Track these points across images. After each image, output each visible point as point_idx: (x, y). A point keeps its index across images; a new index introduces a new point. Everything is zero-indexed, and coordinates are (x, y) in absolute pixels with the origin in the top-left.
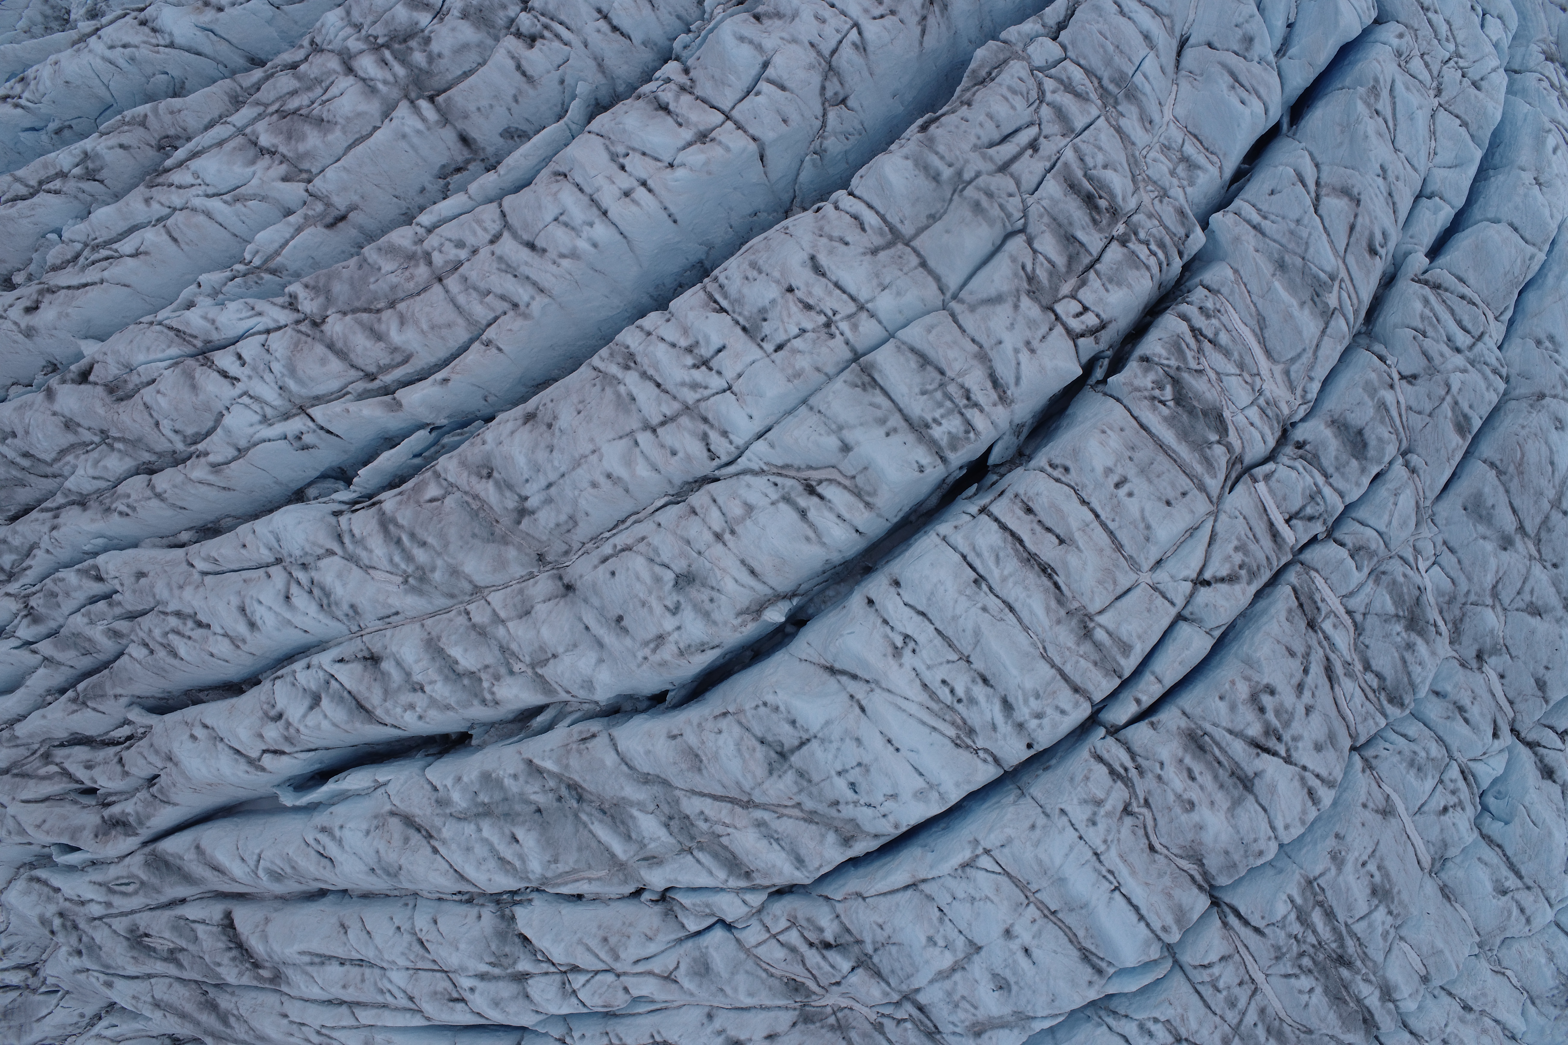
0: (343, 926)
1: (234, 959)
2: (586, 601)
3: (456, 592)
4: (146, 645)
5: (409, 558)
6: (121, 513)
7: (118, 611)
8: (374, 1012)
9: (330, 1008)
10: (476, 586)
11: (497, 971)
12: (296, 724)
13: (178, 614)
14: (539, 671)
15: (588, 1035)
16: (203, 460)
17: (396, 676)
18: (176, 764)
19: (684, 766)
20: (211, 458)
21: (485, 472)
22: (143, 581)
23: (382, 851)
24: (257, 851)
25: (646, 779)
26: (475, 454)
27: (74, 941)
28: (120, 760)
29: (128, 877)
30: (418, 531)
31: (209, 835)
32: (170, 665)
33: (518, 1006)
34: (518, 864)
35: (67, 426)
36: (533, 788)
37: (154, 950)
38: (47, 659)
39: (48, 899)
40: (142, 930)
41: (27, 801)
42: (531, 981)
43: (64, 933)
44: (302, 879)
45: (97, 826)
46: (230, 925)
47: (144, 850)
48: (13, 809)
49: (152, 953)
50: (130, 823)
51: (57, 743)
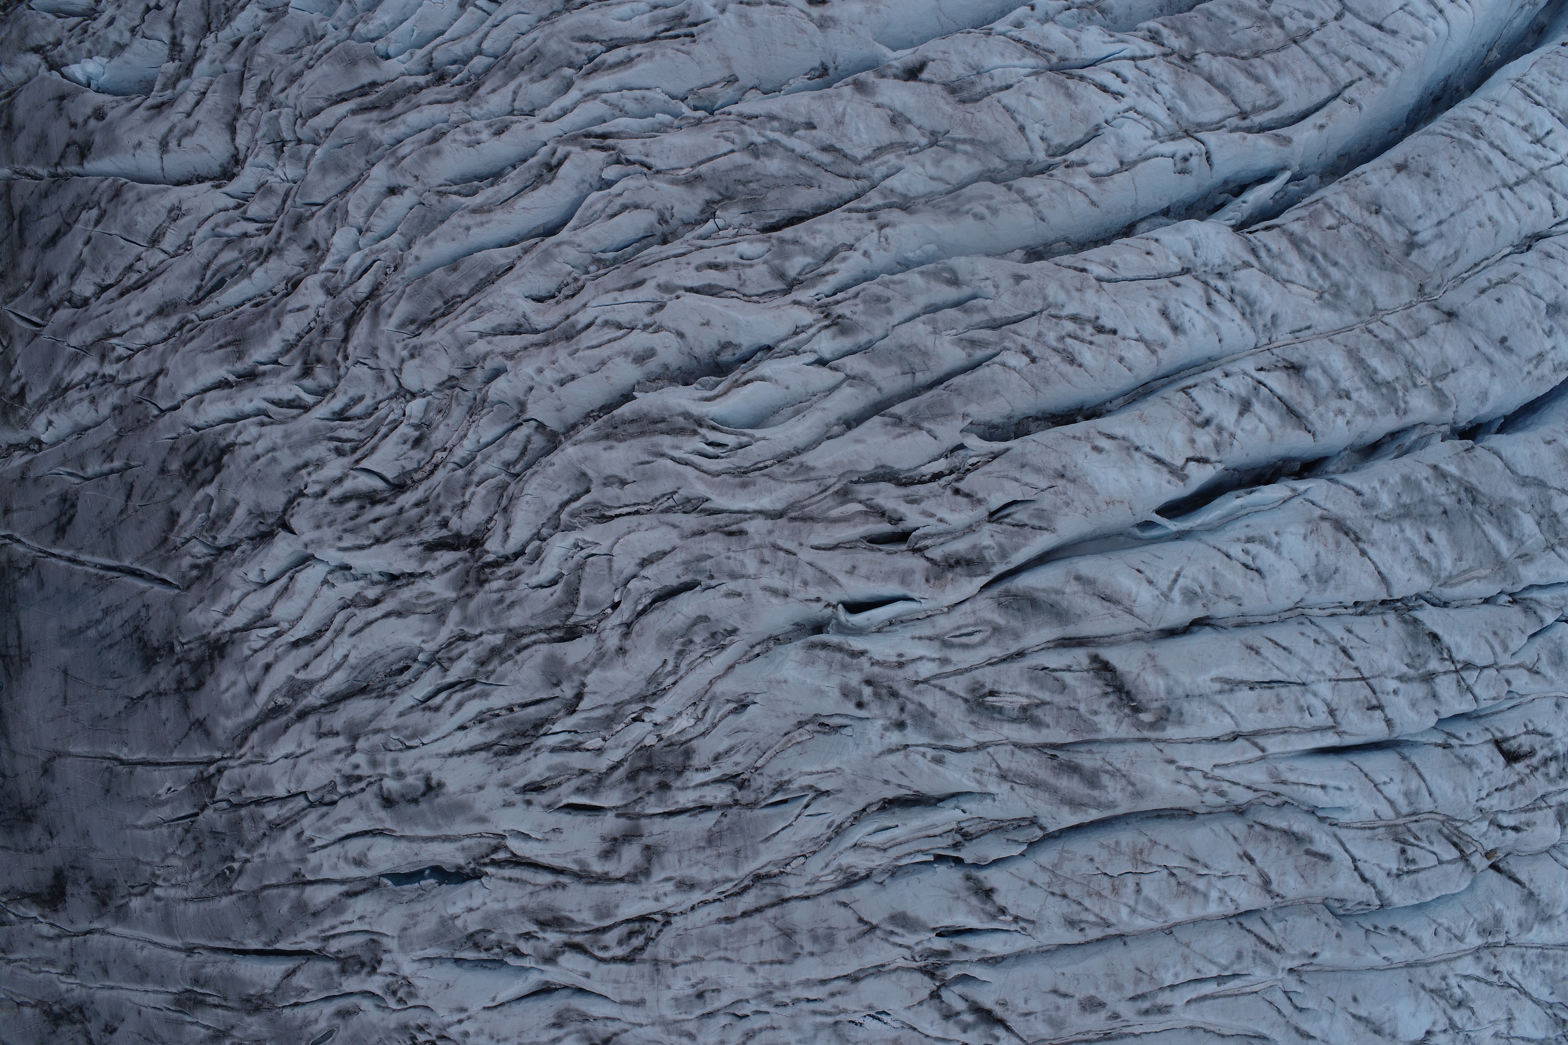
0: (1251, 648)
1: (1111, 705)
2: (1470, 325)
3: (1363, 310)
4: (1026, 352)
5: (1325, 275)
6: (976, 216)
7: (978, 318)
8: (1280, 737)
9: (1221, 745)
10: (1375, 308)
11: (1411, 672)
12: (1232, 429)
13: (1074, 318)
14: (1439, 384)
15: (1473, 732)
16: (1081, 169)
17: (1324, 384)
18: (1073, 481)
19: (1561, 466)
20: (1093, 168)
21: (1373, 208)
22: (1025, 283)
23: (1322, 553)
24: (1176, 569)
25: (1524, 482)
26: (1364, 192)
27: (893, 711)
28: (957, 492)
29: (975, 625)
30: (1329, 251)
31: (1087, 566)
32: (1060, 374)
33: (1428, 707)
34: (1433, 562)
35: (893, 121)
36: (1441, 491)
37: (1000, 710)
38: (854, 378)
39: (844, 667)
40: (989, 687)
41: (817, 548)
42: (1437, 680)
43: (878, 703)
44: (1215, 599)
45: (927, 570)
46: (1103, 668)
47: (987, 593)
48: (805, 555)
49: (996, 715)
50: (984, 558)
51: (855, 479)
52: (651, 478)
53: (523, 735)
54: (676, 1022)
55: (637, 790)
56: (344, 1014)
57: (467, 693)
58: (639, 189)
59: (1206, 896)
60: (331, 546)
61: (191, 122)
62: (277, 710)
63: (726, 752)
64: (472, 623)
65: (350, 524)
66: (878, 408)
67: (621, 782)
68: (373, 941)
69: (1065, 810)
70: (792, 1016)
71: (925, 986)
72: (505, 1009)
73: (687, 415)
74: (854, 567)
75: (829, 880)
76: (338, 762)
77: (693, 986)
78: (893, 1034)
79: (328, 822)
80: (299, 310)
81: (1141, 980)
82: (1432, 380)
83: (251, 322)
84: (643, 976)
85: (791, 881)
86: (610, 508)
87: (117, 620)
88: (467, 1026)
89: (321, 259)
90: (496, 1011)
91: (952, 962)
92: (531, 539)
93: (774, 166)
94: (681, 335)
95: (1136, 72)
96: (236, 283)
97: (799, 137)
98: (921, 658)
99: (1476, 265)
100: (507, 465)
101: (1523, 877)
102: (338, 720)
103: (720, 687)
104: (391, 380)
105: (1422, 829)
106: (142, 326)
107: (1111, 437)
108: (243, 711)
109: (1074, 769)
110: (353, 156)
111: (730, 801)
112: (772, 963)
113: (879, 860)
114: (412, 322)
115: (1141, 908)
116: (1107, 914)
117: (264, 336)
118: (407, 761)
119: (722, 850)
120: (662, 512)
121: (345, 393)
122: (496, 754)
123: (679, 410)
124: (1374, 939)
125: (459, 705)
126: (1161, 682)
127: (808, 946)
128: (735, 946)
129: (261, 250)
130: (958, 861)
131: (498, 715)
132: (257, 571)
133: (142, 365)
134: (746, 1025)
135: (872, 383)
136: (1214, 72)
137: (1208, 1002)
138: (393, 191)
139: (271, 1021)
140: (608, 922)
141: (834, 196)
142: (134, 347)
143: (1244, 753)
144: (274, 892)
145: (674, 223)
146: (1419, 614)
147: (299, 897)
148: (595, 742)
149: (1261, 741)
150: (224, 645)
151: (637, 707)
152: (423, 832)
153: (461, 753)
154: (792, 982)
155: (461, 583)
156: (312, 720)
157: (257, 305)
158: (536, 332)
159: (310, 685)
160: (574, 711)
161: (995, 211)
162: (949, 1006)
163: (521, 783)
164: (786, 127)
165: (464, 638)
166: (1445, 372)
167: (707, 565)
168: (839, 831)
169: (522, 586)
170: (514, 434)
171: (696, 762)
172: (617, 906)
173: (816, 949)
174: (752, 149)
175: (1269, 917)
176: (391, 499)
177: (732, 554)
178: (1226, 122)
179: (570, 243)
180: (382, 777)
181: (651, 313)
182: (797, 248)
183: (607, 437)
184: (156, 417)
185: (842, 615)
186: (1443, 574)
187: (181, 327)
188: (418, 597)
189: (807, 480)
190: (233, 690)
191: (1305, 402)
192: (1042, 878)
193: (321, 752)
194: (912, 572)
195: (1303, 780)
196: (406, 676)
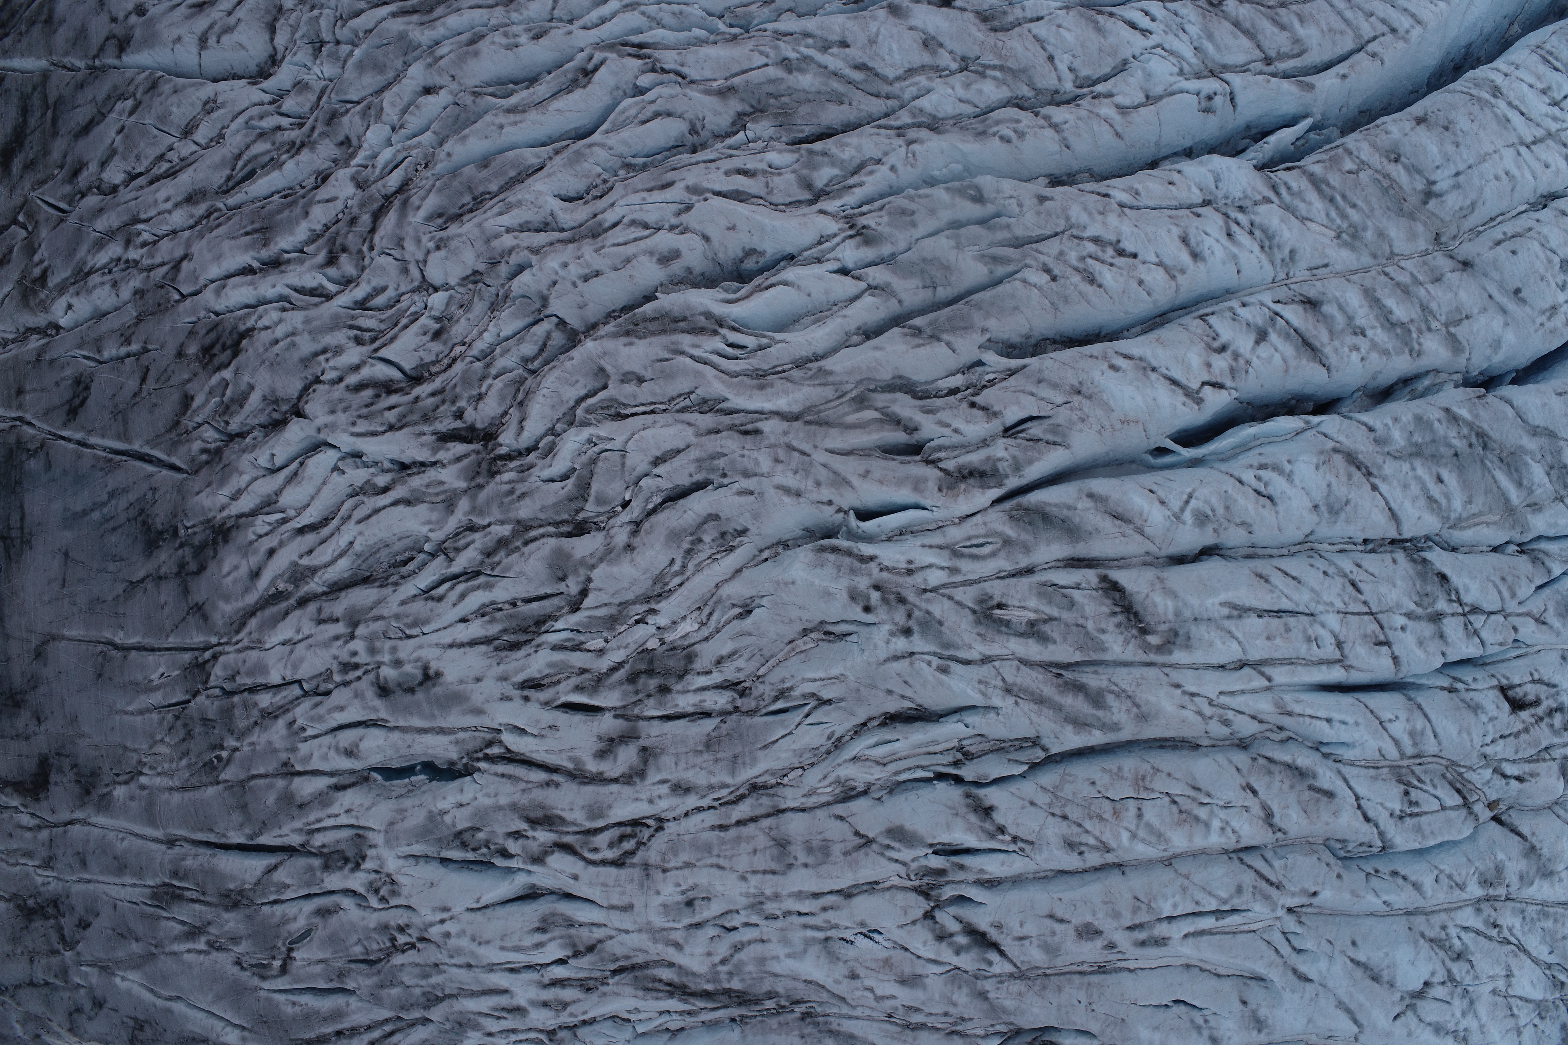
0: (1260, 576)
1: (1119, 625)
2: (1485, 275)
3: (1379, 253)
4: (1047, 271)
5: (1344, 216)
6: (1002, 138)
7: (1001, 235)
8: (1287, 667)
9: (1227, 673)
10: (1392, 252)
11: (1419, 611)
12: (1248, 356)
13: (1096, 240)
14: (1452, 330)
15: (1479, 677)
16: (1106, 100)
17: (1340, 320)
18: (1089, 397)
20: (1119, 99)
21: (1393, 156)
22: (1048, 203)
23: (1334, 484)
24: (1189, 490)
25: (1535, 431)
26: (1383, 140)
27: (900, 616)
28: (973, 405)
29: (986, 536)
30: (1349, 194)
31: (1100, 485)
32: (1080, 293)
33: (1435, 646)
34: (1444, 502)
35: (926, 44)
36: (1452, 433)
37: (1008, 624)
38: (876, 288)
39: (852, 571)
40: (997, 599)
41: (832, 452)
42: (1445, 621)
43: (885, 608)
44: (1226, 524)
45: (940, 479)
46: (1112, 588)
47: (999, 507)
48: (820, 457)
49: (1003, 629)
50: (997, 470)
51: (872, 387)
52: (669, 376)
53: (525, 631)
54: (664, 930)
55: (637, 693)
56: (324, 913)
57: (470, 583)
58: (672, 97)
59: (1207, 825)
60: (344, 431)
61: (232, 20)
62: (278, 596)
63: (729, 656)
64: (481, 513)
65: (365, 411)
66: (897, 321)
67: (621, 683)
68: (359, 836)
69: (1069, 728)
70: (782, 929)
71: (919, 906)
72: (489, 911)
73: (708, 315)
74: (868, 472)
75: (826, 793)
76: (336, 649)
77: (683, 893)
78: (885, 954)
79: (321, 710)
80: (327, 201)
81: (1139, 908)
82: (1446, 325)
83: (279, 211)
84: (632, 880)
85: (788, 792)
86: (626, 406)
87: (123, 502)
88: (449, 926)
89: (353, 156)
90: (479, 913)
91: (948, 883)
92: (545, 435)
93: (806, 81)
94: (706, 238)
95: (1164, 12)
96: (267, 174)
97: (832, 55)
98: (930, 566)
99: (1492, 219)
100: (526, 360)
101: (1525, 830)
102: (340, 606)
103: (727, 590)
104: (415, 272)
105: (1426, 772)
106: (170, 212)
107: (1128, 357)
108: (243, 595)
109: (1079, 688)
110: (391, 56)
111: (730, 707)
112: (765, 872)
113: (877, 774)
114: (440, 215)
115: (1142, 833)
116: (1107, 837)
117: (291, 224)
118: (406, 649)
119: (720, 755)
120: (678, 411)
121: (369, 282)
122: (496, 649)
123: (701, 309)
124: (1375, 882)
125: (463, 596)
126: (1170, 604)
127: (802, 857)
128: (729, 853)
129: (293, 143)
130: (958, 780)
131: (501, 610)
132: (267, 456)
133: (167, 250)
134: (735, 937)
135: (893, 294)
136: (1241, 18)
137: (1206, 938)
138: (428, 91)
139: (249, 917)
140: (600, 824)
141: (864, 114)
142: (160, 233)
143: (1250, 681)
144: (262, 781)
145: (704, 134)
146: (1427, 555)
147: (287, 788)
148: (596, 643)
149: (1268, 670)
150: (229, 530)
151: (641, 608)
152: (418, 722)
153: (461, 645)
154: (785, 893)
155: (473, 474)
156: (312, 607)
157: (285, 197)
158: (563, 230)
159: (313, 571)
160: (578, 609)
161: (1021, 135)
162: (943, 927)
163: (520, 678)
164: (820, 44)
165: (471, 528)
166: (1460, 317)
167: (721, 463)
168: (838, 744)
169: (533, 478)
170: (535, 328)
171: (698, 665)
172: (610, 807)
173: (810, 860)
174: (786, 64)
175: (1269, 855)
176: (407, 390)
177: (746, 452)
178: (1251, 66)
179: (601, 145)
180: (379, 665)
181: (678, 214)
182: (825, 159)
183: (628, 333)
184: (177, 301)
185: (853, 521)
186: (1453, 516)
187: (208, 215)
188: (428, 486)
189: (824, 385)
190: (235, 575)
191: (1320, 336)
192: (1043, 799)
193: (320, 638)
194: (925, 480)
195: (1309, 711)
196: (411, 566)
